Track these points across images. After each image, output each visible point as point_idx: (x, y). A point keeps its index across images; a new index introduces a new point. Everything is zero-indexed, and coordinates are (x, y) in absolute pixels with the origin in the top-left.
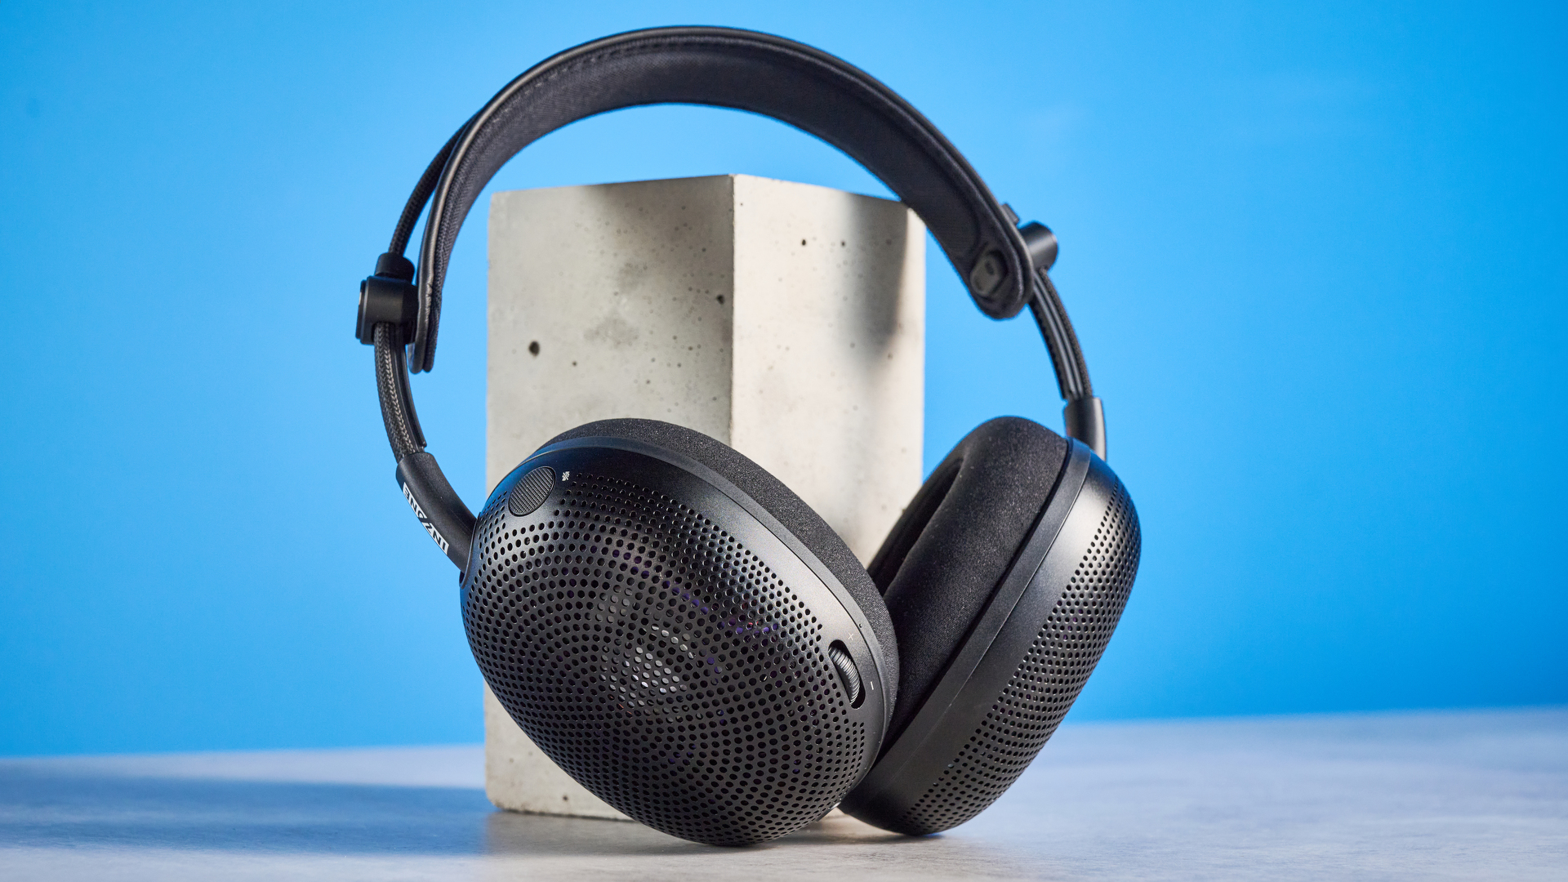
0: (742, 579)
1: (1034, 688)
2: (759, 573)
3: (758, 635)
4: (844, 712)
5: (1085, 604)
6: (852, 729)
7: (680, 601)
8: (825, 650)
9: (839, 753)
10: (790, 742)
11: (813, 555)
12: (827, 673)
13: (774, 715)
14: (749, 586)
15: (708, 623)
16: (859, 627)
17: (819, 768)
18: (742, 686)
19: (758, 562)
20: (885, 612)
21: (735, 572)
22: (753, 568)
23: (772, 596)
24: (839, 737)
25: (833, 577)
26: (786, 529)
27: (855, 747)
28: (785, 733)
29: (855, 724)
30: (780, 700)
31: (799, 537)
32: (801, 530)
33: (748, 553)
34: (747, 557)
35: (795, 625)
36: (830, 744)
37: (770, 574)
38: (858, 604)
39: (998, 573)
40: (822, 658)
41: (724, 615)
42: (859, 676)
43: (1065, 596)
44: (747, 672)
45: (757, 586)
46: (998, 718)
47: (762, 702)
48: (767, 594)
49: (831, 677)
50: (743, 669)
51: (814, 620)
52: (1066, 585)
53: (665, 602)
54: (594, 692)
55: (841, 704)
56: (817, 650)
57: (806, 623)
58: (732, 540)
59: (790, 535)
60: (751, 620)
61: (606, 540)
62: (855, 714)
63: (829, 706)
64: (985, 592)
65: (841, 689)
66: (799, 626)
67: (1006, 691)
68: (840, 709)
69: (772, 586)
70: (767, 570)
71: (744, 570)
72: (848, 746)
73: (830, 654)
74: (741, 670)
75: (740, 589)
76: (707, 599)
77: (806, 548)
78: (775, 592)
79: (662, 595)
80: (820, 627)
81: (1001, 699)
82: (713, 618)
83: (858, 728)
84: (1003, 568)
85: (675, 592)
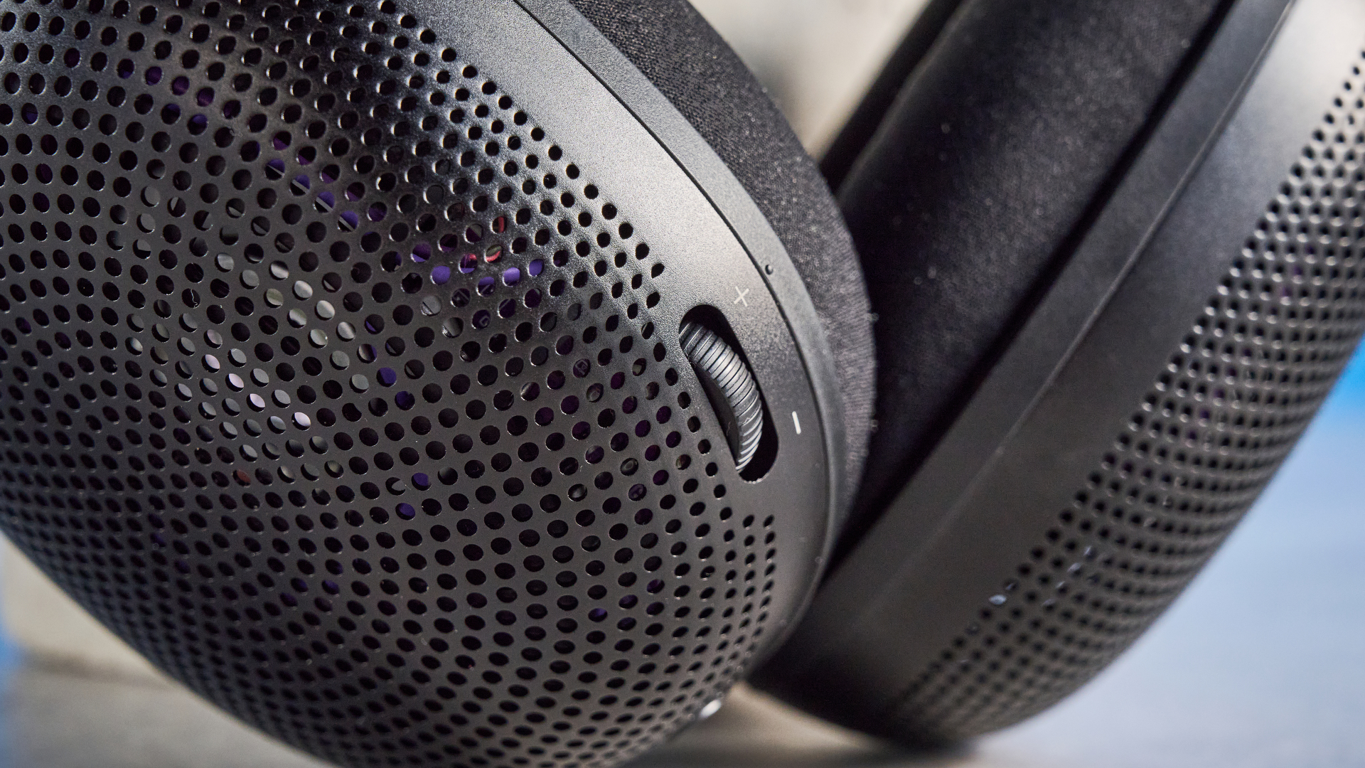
0: (453, 140)
1: (1206, 415)
2: (498, 127)
3: (489, 288)
4: (720, 491)
5: (1336, 212)
6: (742, 533)
7: (284, 196)
8: (670, 332)
9: (708, 593)
10: (578, 565)
11: (649, 84)
12: (675, 391)
13: (532, 495)
14: (470, 157)
15: (356, 254)
16: (764, 273)
17: (655, 630)
18: (447, 419)
19: (497, 98)
20: (842, 237)
21: (433, 122)
22: (483, 111)
23: (530, 186)
24: (706, 552)
25: (701, 142)
26: (579, 17)
27: (751, 575)
28: (561, 542)
29: (749, 521)
30: (549, 460)
31: (614, 39)
32: (624, 23)
33: (471, 72)
34: (469, 83)
35: (589, 262)
36: (683, 569)
37: (528, 129)
38: (767, 214)
39: (1124, 129)
40: (660, 352)
41: (400, 232)
42: (762, 398)
43: (1287, 190)
44: (460, 385)
45: (489, 159)
46: (1116, 486)
47: (501, 463)
48: (518, 183)
49: (685, 400)
50: (450, 374)
51: (642, 251)
52: (1289, 164)
53: (248, 195)
54: (95, 424)
55: (712, 469)
56: (649, 329)
57: (621, 259)
58: (429, 37)
59: (590, 32)
60: (470, 249)
61: (104, 34)
62: (746, 495)
63: (679, 477)
64: (1092, 177)
65: (710, 429)
66: (601, 267)
67: (1139, 419)
68: (708, 484)
69: (533, 161)
70: (521, 118)
71: (458, 116)
72: (731, 575)
73: (683, 342)
74: (443, 380)
75: (446, 165)
76: (356, 190)
77: (631, 66)
78: (539, 176)
79: (240, 179)
80: (658, 269)
81: (1125, 440)
82: (370, 242)
83: (760, 531)
84: (1139, 119)
85: (272, 171)
